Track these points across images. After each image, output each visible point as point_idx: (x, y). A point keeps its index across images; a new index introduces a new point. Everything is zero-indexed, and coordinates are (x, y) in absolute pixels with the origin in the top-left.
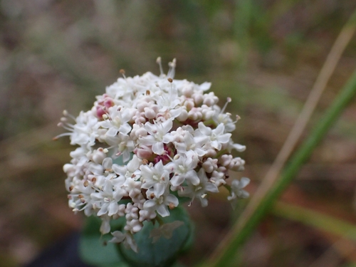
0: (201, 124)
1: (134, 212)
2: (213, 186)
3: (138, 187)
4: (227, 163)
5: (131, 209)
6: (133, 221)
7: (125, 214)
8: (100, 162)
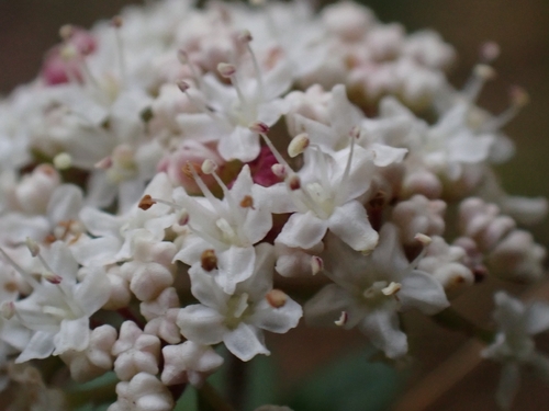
0: (388, 104)
1: (146, 349)
2: (428, 283)
3: (162, 258)
4: (477, 222)
5: (133, 338)
6: (140, 378)
7: (114, 358)
8: (40, 206)
